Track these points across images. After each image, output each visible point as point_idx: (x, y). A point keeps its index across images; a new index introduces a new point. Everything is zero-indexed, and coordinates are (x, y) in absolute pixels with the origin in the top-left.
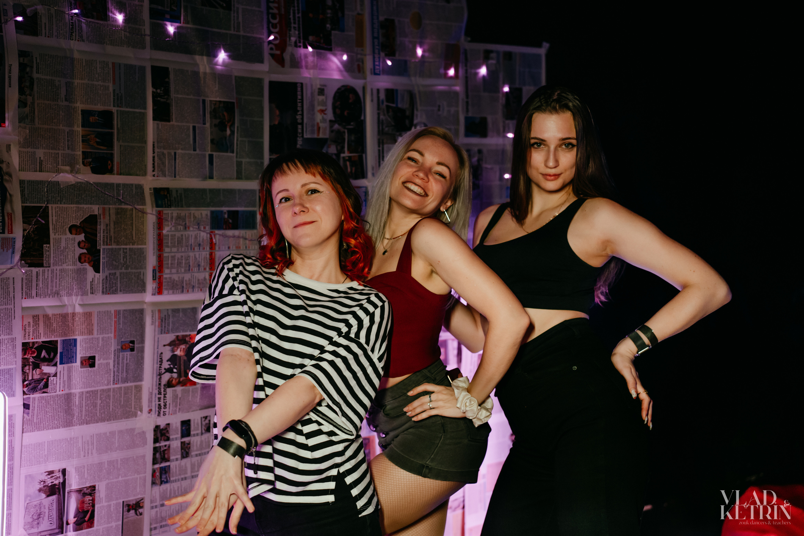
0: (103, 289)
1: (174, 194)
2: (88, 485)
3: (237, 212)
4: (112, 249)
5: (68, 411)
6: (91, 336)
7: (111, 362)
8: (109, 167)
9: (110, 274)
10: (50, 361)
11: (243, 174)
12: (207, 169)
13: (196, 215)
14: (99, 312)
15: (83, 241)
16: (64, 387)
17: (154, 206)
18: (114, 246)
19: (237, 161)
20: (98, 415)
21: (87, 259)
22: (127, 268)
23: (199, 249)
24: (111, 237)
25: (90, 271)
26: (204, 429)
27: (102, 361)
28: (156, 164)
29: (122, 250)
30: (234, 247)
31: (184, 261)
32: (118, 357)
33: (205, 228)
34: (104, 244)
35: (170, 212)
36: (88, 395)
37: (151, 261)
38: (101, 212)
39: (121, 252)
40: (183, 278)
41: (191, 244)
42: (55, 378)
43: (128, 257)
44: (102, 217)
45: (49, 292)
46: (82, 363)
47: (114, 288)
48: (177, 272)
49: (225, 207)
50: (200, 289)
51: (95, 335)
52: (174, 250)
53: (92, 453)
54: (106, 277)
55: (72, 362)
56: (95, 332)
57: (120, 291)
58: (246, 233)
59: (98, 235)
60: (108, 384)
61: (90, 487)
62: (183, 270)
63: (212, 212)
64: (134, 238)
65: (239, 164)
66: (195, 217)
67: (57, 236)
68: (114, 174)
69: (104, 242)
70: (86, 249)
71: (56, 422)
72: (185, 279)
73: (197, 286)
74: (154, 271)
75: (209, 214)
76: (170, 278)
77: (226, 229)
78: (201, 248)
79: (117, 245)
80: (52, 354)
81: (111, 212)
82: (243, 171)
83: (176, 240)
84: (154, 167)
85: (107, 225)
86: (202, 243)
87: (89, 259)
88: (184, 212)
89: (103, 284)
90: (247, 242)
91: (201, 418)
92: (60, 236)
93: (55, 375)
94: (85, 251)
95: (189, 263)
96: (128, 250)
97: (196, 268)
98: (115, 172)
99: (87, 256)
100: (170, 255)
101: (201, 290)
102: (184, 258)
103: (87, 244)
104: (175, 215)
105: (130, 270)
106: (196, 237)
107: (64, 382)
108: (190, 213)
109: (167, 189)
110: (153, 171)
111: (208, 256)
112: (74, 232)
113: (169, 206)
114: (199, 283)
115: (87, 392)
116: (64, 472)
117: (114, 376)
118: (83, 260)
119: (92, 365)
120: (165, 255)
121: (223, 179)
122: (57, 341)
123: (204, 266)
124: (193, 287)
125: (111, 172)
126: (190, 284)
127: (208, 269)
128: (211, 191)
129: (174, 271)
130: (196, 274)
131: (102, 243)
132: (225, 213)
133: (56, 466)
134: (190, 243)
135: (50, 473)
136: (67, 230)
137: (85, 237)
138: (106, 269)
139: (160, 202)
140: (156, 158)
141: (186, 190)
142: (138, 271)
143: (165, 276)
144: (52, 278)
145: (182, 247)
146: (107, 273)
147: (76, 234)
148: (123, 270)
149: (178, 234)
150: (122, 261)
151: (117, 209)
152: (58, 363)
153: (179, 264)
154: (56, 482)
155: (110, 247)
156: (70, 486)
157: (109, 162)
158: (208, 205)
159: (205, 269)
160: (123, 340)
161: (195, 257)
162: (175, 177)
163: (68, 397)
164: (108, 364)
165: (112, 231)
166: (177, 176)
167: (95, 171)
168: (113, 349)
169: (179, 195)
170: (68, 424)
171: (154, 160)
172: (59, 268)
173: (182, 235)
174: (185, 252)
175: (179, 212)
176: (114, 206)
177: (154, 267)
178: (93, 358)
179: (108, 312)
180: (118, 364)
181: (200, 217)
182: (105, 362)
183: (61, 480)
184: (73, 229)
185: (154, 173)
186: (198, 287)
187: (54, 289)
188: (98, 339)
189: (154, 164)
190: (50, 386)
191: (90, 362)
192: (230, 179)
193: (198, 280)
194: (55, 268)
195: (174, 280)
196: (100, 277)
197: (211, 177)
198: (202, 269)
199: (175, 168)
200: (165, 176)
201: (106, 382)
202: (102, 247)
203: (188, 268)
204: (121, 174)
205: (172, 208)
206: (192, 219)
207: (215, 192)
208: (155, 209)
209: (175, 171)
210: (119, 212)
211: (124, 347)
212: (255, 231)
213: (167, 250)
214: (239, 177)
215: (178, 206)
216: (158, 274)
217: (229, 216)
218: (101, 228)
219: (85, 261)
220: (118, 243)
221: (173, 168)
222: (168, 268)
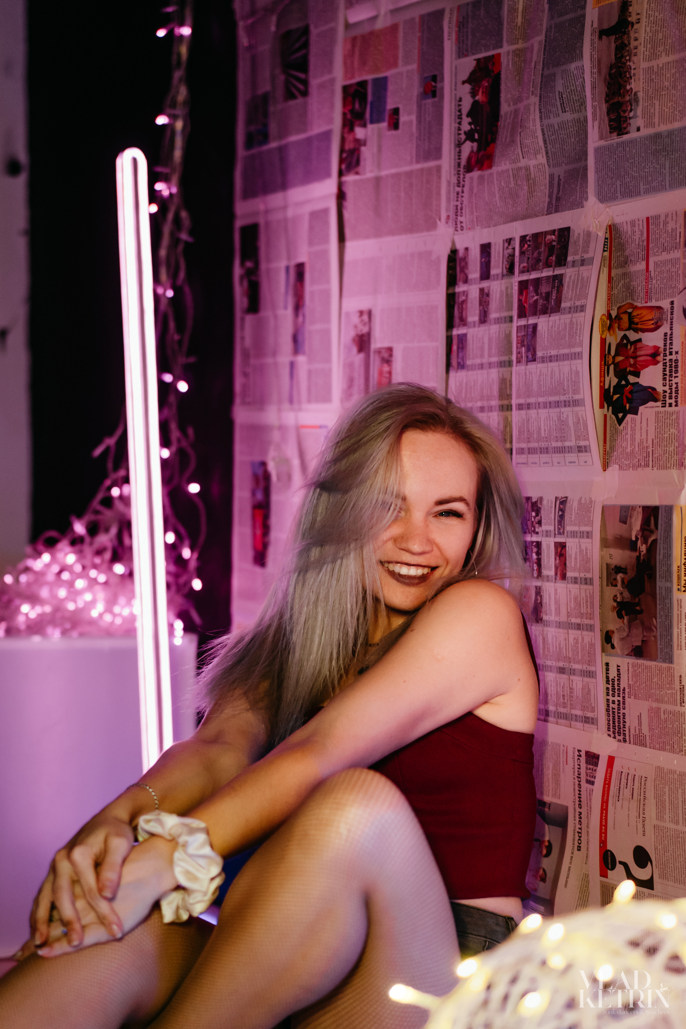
2: (386, 344)
7: (414, 119)
10: (361, 117)
14: (405, 22)
26: (506, 268)
27: (405, 117)
32: (421, 110)
46: (389, 121)
53: (392, 290)
60: (411, 161)
61: (388, 349)
71: (368, 228)
80: (363, 106)
91: (504, 240)
93: (365, 143)
107: (373, 155)
119: (397, 125)
122: (367, 82)
152: (368, 121)
160: (426, 74)
163: (377, 184)
164: (412, 123)
168: (416, 94)
178: (397, 111)
180: (420, 122)
182: (409, 118)
188: (403, 74)
190: (362, 163)
191: (395, 118)
201: (409, 158)
211: (427, 89)
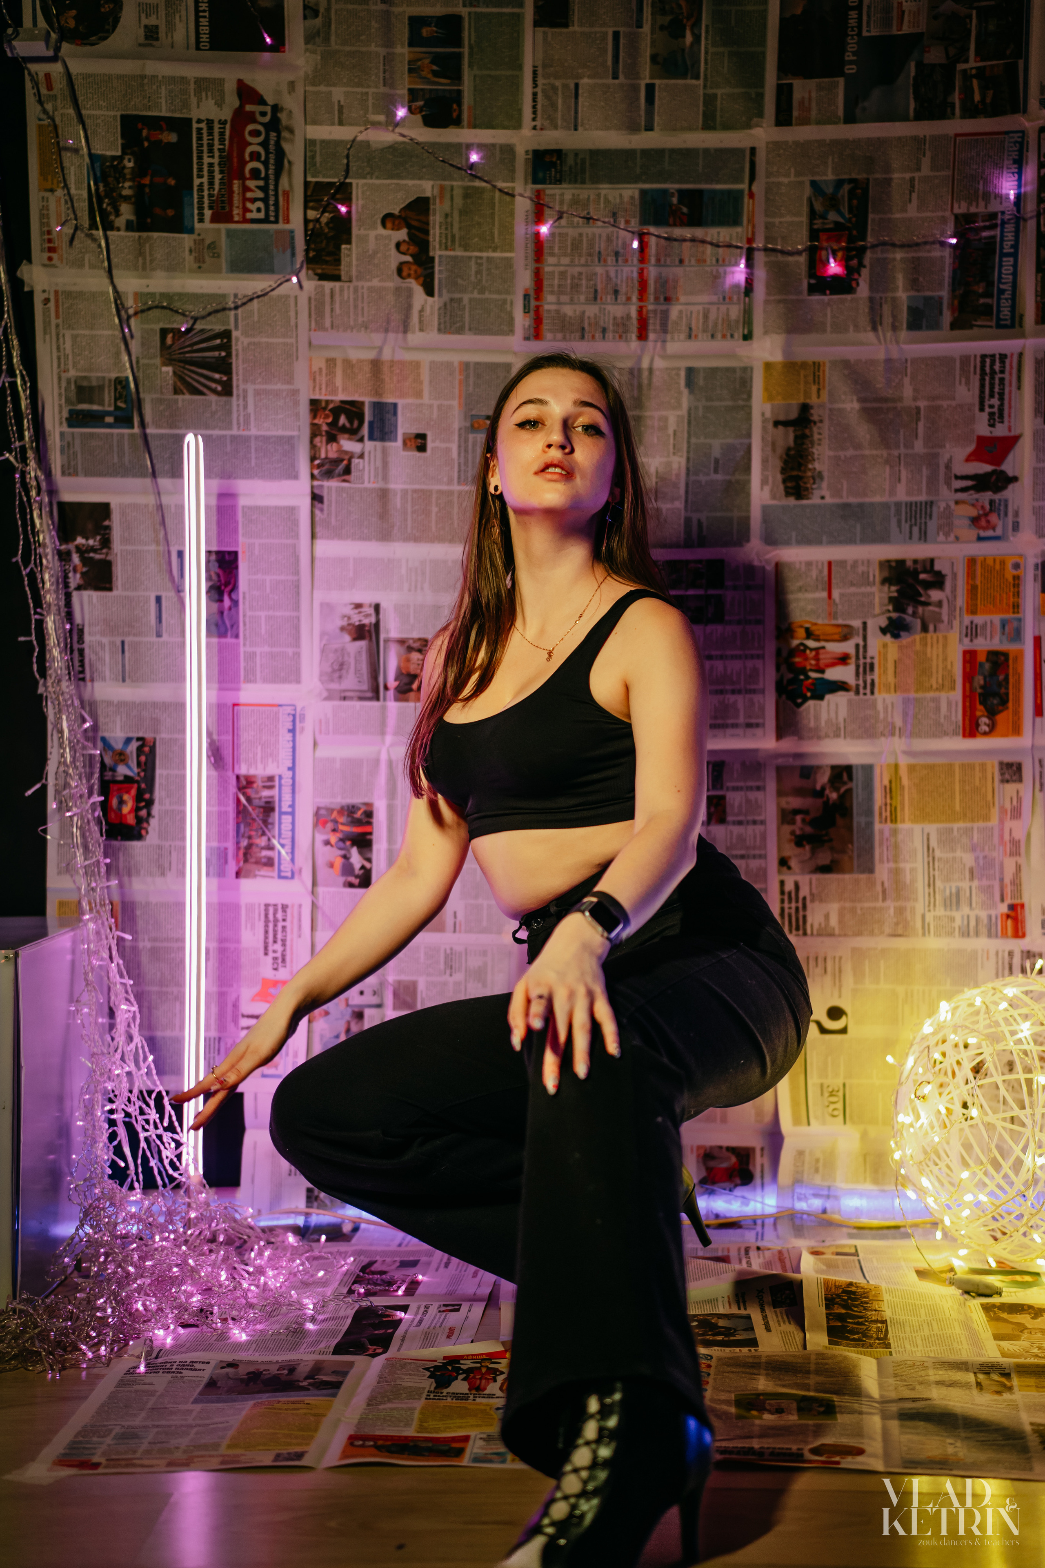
0: (439, 324)
1: (570, 161)
2: (415, 635)
3: (700, 192)
4: (456, 257)
5: (384, 515)
6: (419, 401)
7: (454, 447)
8: (455, 115)
9: (452, 300)
10: (353, 433)
11: (718, 119)
12: (642, 113)
13: (610, 198)
14: (432, 363)
15: (404, 241)
16: (376, 476)
17: (530, 181)
18: (459, 253)
19: (705, 95)
20: (434, 529)
21: (412, 272)
22: (482, 292)
23: (617, 261)
24: (453, 237)
25: (418, 291)
27: (437, 444)
28: (539, 107)
29: (473, 260)
30: (693, 262)
31: (584, 282)
32: (466, 441)
33: (627, 222)
34: (440, 249)
35: (558, 192)
36: (415, 495)
37: (524, 280)
38: (436, 191)
39: (473, 263)
40: (584, 312)
41: (599, 253)
42: (361, 461)
43: (484, 273)
44: (438, 201)
45: (352, 323)
46: (405, 443)
47: (458, 325)
48: (572, 302)
49: (672, 183)
50: (617, 336)
51: (426, 399)
52: (566, 260)
53: (422, 589)
54: (445, 305)
55: (390, 440)
56: (426, 394)
57: (470, 329)
58: (719, 233)
59: (431, 232)
60: (450, 482)
61: (420, 639)
62: (582, 298)
63: (643, 193)
64: (496, 240)
65: (709, 100)
66: (607, 201)
67: (363, 232)
68: (463, 127)
69: (440, 244)
70: (412, 255)
71: (366, 531)
72: (587, 314)
73: (611, 328)
74: (526, 297)
75: (637, 195)
76: (558, 311)
77: (675, 225)
78: (620, 259)
79: (466, 250)
80: (356, 424)
81: (455, 192)
82: (718, 114)
83: (569, 243)
84: (535, 113)
85: (447, 215)
86: (621, 251)
87: (416, 272)
88: (585, 192)
89: (439, 315)
90: (721, 250)
92: (366, 232)
93: (361, 456)
94: (408, 258)
95: (595, 285)
96: (484, 261)
97: (609, 297)
98: (465, 123)
99: (414, 267)
100: (557, 269)
101: (620, 337)
102: (584, 276)
103: (412, 248)
104: (568, 196)
105: (487, 295)
106: (609, 239)
107: (376, 469)
108: (599, 195)
109: (559, 153)
110: (534, 119)
111: (635, 275)
112: (389, 225)
113: (559, 181)
114: (616, 324)
115: (415, 491)
116: (377, 608)
117: (459, 472)
118: (405, 274)
119: (422, 448)
120: (547, 269)
121: (672, 127)
122: (363, 403)
123: (626, 294)
124: (604, 330)
125: (457, 122)
126: (596, 323)
127: (634, 299)
128: (645, 153)
129: (565, 298)
130: (609, 308)
131: (437, 246)
132: (672, 195)
133: (367, 597)
134: (597, 249)
135: (358, 606)
136: (379, 221)
137: (409, 234)
138: (444, 291)
139: (541, 175)
140: (540, 96)
141: (595, 153)
142: (503, 296)
143: (546, 307)
144: (356, 300)
145: (580, 256)
146: (446, 296)
147: (393, 229)
148: (476, 295)
149: (572, 232)
150: (473, 278)
151: (466, 188)
152: (366, 438)
153: (575, 287)
154: (366, 621)
155: (451, 253)
156: (388, 632)
157: (455, 106)
158: (636, 180)
159: (629, 299)
160: (474, 413)
161: (608, 276)
162: (576, 129)
163: (384, 495)
164: (448, 450)
165: (456, 226)
166: (580, 128)
167: (430, 122)
168: (456, 426)
169: (579, 161)
170: (385, 536)
171: (534, 100)
172: (367, 284)
173: (581, 235)
174: (586, 265)
175: (576, 192)
176: (460, 183)
177: (526, 290)
178: (422, 437)
179: (449, 365)
180: (466, 451)
181: (618, 201)
182: (443, 445)
183: (373, 620)
184: (387, 220)
185: (535, 123)
186: (615, 331)
187: (360, 320)
188: (431, 406)
189: (534, 107)
190: (354, 473)
191: (419, 442)
192: (690, 129)
193: (615, 318)
194: (360, 284)
195: (565, 315)
196: (433, 304)
197: (649, 128)
198: (622, 298)
199: (576, 112)
200: (556, 127)
201: (445, 479)
202: (436, 252)
203: (592, 296)
204: (475, 127)
205: (564, 186)
206: (602, 205)
207: (653, 155)
208: (531, 186)
209: (576, 118)
210: (469, 194)
211: (476, 425)
212: (739, 229)
213: (551, 260)
214: (709, 124)
215: (576, 182)
216: (533, 303)
217: (680, 201)
218: (436, 219)
219: (409, 276)
220: (466, 248)
221: (572, 113)
222: (552, 293)
